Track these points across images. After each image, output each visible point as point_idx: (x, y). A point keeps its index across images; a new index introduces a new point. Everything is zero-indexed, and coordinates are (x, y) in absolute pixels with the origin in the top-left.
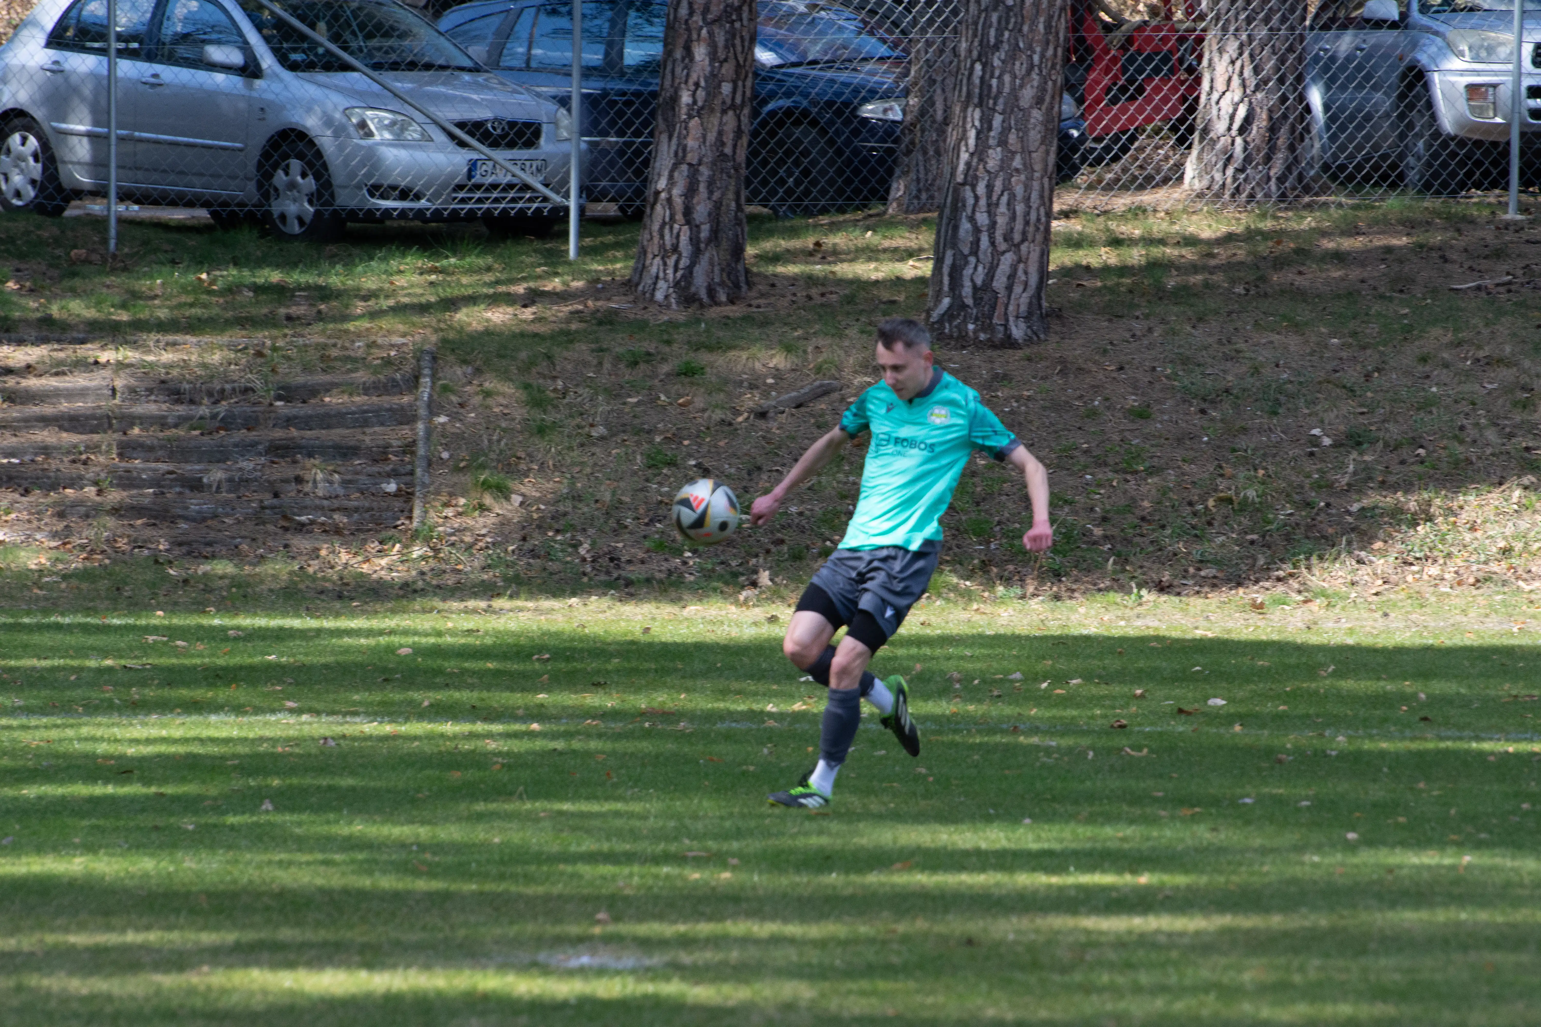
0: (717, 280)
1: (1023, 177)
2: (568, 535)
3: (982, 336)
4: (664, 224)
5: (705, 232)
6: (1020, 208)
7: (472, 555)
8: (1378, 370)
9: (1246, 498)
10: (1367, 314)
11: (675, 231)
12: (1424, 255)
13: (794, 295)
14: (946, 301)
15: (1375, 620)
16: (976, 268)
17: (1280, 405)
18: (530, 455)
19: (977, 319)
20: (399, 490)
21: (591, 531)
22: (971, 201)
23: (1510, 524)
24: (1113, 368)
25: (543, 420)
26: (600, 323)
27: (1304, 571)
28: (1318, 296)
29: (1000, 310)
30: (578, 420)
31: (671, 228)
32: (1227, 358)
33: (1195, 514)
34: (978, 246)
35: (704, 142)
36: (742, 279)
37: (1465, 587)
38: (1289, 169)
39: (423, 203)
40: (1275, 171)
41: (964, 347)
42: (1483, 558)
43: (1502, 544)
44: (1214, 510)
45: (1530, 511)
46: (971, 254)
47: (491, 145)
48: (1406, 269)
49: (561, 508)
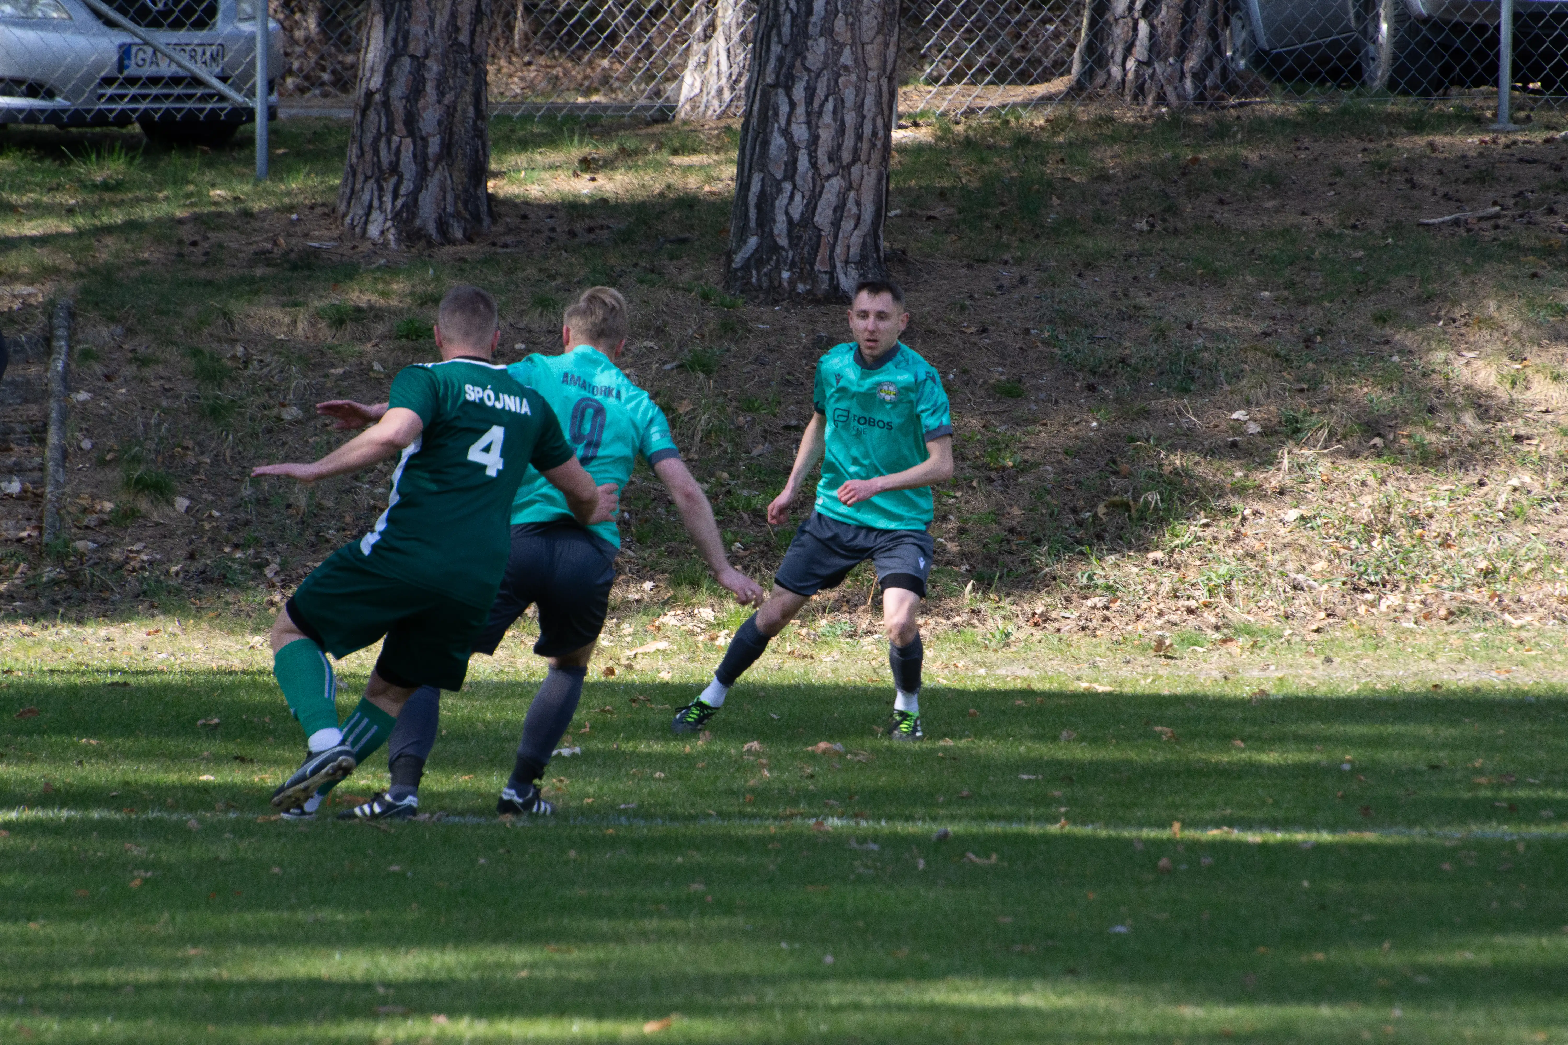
0: (450, 209)
1: (853, 77)
2: (251, 551)
3: (800, 288)
4: (379, 135)
5: (434, 147)
6: (850, 118)
7: (122, 578)
8: (1322, 333)
9: (1147, 503)
10: (1308, 258)
11: (394, 146)
12: (1385, 178)
13: (553, 230)
14: (753, 241)
15: (1314, 668)
16: (792, 197)
17: (1193, 379)
18: (200, 444)
19: (793, 265)
20: (24, 491)
21: (280, 547)
22: (784, 108)
23: (1494, 538)
24: (973, 329)
25: (217, 398)
26: (295, 267)
27: (1224, 601)
28: (1244, 233)
29: (823, 253)
30: (265, 397)
31: (389, 142)
32: (1124, 317)
33: (1080, 524)
34: (795, 169)
35: (432, 26)
36: (484, 208)
37: (1434, 621)
38: (1208, 61)
39: (60, 102)
40: (1192, 62)
41: (776, 302)
42: (1458, 583)
43: (1483, 564)
44: (1105, 519)
45: (1520, 521)
46: (785, 178)
47: (149, 25)
48: (1361, 198)
49: (242, 516)
